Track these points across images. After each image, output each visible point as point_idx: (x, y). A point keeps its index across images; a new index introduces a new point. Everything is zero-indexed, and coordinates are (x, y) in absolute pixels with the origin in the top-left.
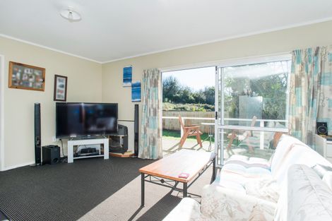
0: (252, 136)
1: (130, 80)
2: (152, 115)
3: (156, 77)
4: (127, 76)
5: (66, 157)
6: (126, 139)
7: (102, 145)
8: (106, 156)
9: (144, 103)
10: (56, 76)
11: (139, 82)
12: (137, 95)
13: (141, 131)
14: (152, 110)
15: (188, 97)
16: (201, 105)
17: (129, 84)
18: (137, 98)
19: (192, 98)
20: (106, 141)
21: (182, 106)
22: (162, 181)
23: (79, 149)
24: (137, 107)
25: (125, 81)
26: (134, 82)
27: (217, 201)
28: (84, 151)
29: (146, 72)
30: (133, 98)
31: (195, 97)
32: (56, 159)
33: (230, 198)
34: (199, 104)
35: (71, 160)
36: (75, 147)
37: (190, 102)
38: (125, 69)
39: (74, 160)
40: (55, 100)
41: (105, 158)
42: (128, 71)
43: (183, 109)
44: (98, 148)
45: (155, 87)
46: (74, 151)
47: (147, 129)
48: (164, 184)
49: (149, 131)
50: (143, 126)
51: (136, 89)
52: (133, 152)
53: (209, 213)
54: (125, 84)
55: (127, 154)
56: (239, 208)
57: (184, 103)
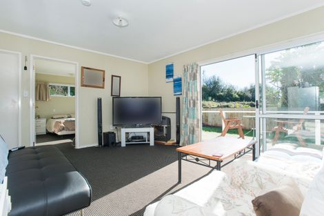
0: (304, 129)
1: (172, 76)
2: (192, 106)
3: (195, 71)
4: (169, 72)
5: (120, 143)
6: (169, 129)
7: (149, 133)
8: (152, 143)
9: (185, 96)
10: (113, 76)
11: (180, 76)
12: (178, 89)
13: (183, 121)
14: (192, 102)
15: (232, 95)
16: (246, 103)
17: (171, 79)
18: (178, 91)
19: (237, 96)
20: (152, 130)
21: (225, 104)
22: (197, 160)
23: (130, 136)
24: (178, 99)
25: (167, 77)
26: (175, 77)
27: (246, 173)
28: (134, 138)
29: (186, 67)
30: (175, 92)
31: (239, 95)
32: (113, 143)
33: (261, 170)
34: (244, 102)
35: (123, 144)
36: (127, 133)
37: (235, 100)
38: (167, 66)
39: (126, 145)
40: (112, 95)
41: (151, 145)
42: (170, 68)
43: (227, 106)
44: (145, 136)
45: (194, 80)
46: (127, 138)
47: (188, 119)
48: (199, 162)
49: (190, 121)
50: (183, 117)
51: (178, 84)
52: (175, 141)
53: (239, 185)
54: (168, 80)
55: (169, 143)
56: (270, 179)
57: (228, 101)
